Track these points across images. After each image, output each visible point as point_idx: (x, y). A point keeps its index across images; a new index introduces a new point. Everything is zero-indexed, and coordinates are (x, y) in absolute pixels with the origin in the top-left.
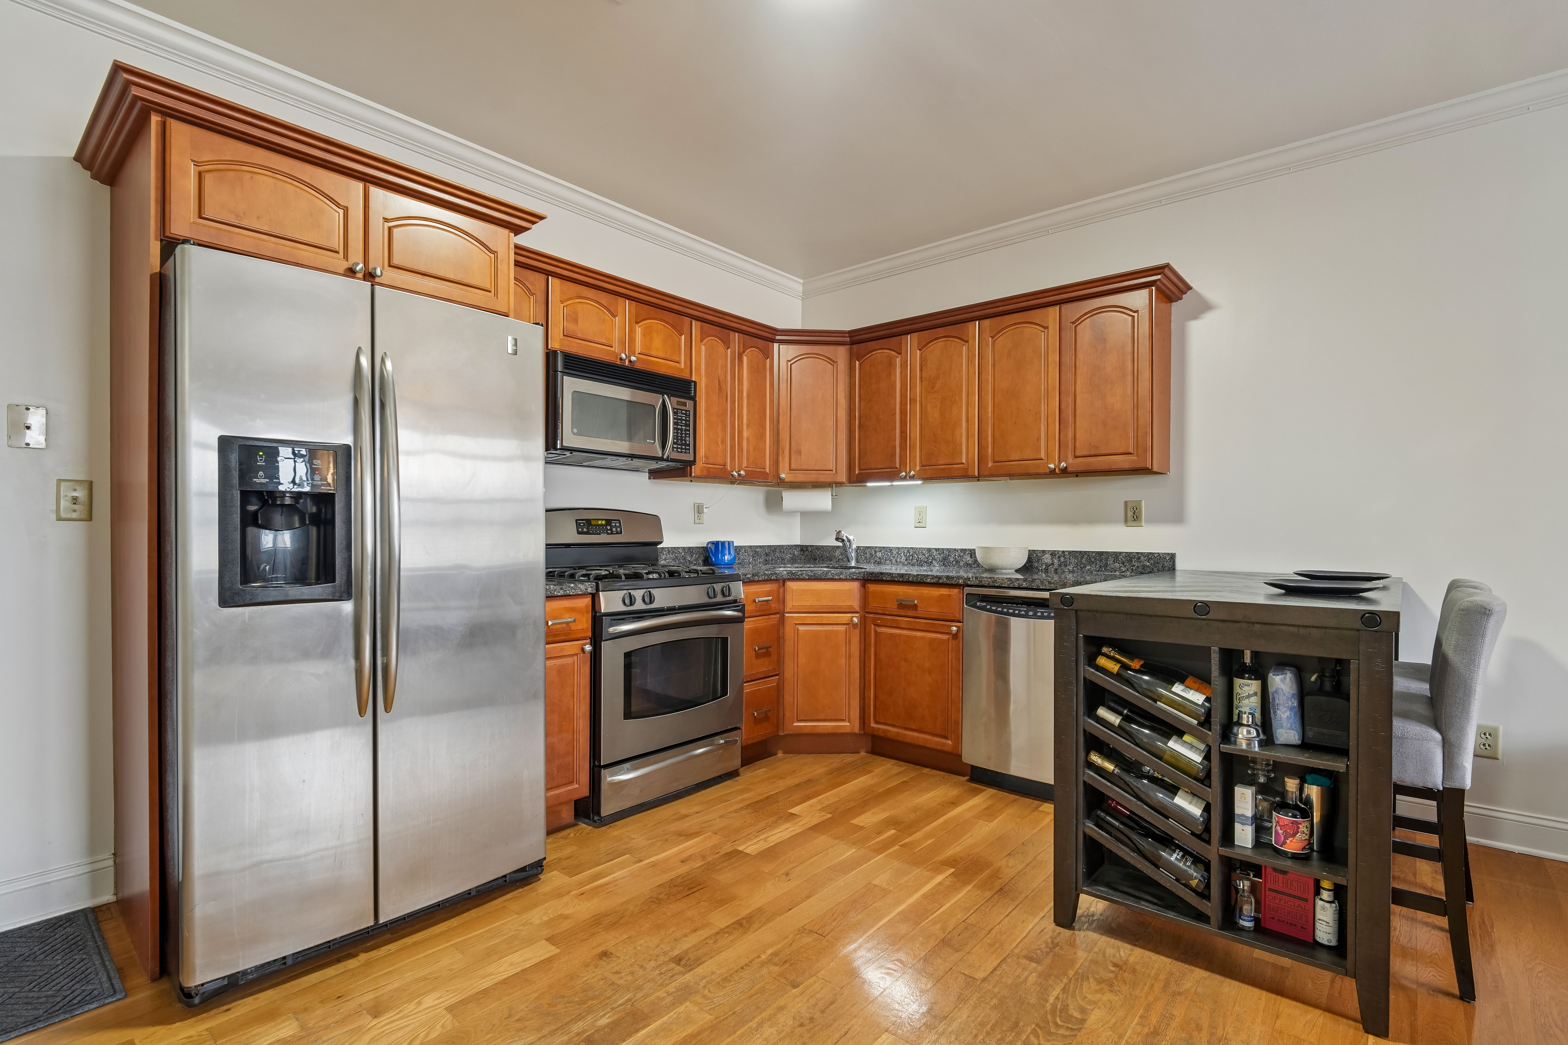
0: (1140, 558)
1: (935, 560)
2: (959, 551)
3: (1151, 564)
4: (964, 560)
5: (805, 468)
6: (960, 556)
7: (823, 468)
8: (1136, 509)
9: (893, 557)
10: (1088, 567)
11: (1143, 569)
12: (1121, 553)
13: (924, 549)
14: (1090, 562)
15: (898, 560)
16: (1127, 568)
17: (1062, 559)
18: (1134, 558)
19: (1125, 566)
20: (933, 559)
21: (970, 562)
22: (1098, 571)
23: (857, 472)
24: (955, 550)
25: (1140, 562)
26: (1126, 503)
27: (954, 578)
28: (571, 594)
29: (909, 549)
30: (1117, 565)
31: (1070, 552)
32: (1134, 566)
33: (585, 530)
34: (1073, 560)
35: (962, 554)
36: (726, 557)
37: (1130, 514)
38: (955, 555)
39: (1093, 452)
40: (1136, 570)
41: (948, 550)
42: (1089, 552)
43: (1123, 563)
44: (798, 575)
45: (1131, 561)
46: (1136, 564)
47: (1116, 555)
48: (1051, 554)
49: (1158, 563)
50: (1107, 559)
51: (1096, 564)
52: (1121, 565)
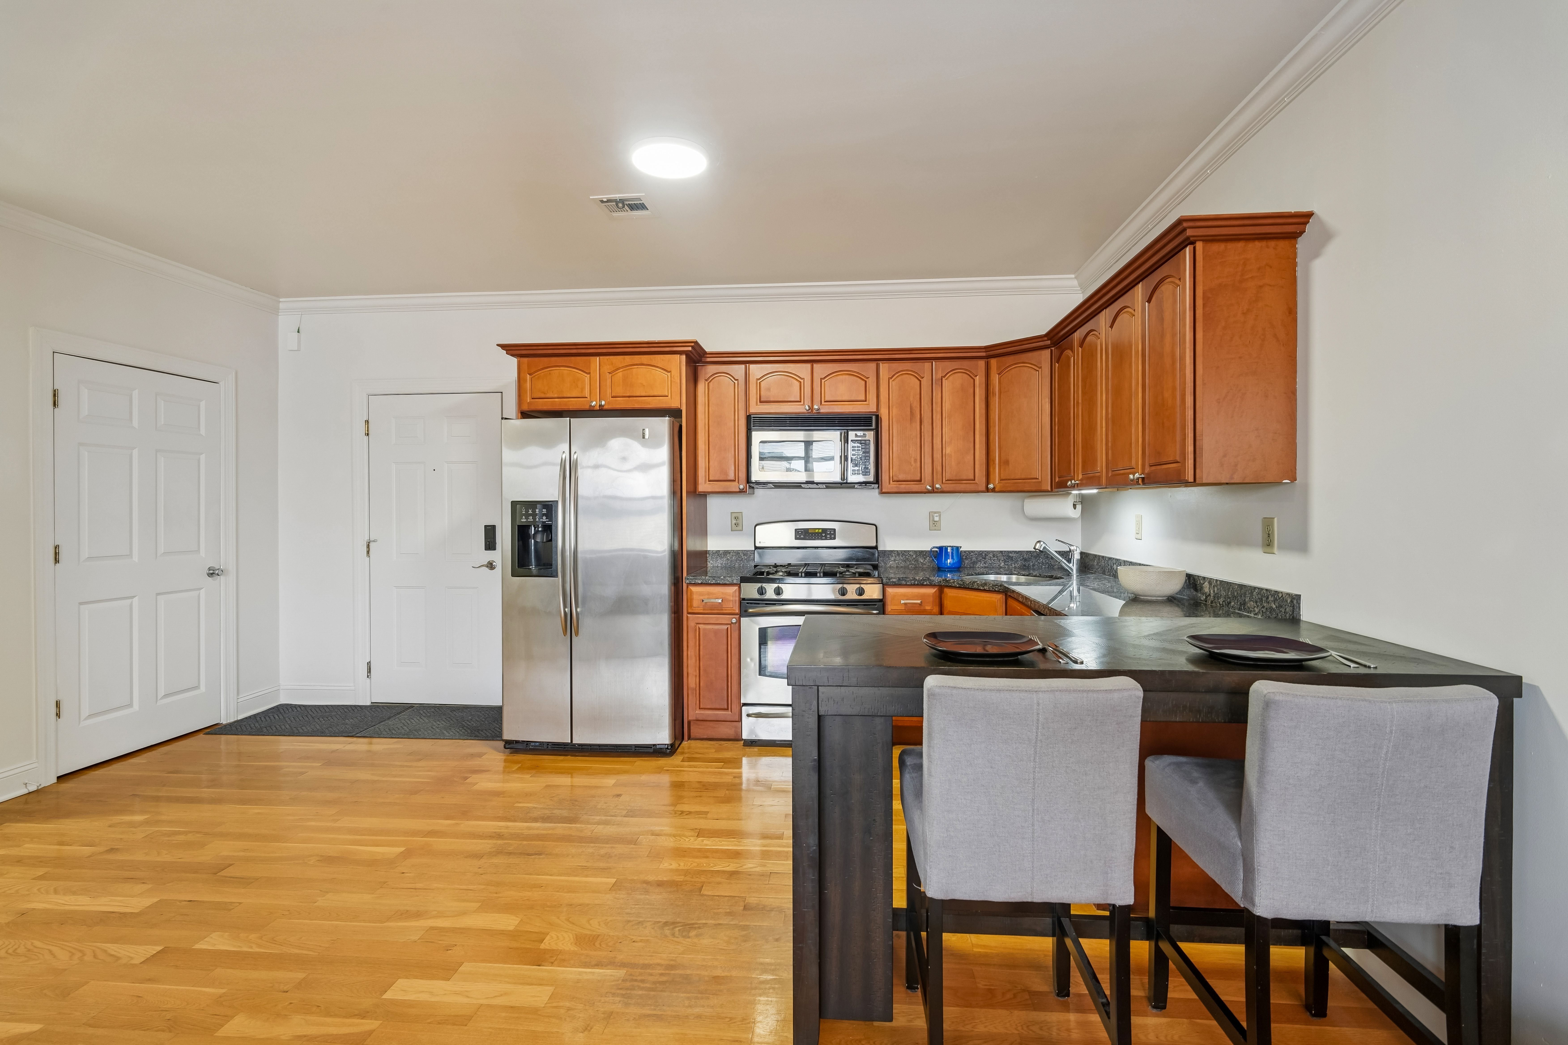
5: (1012, 477)
7: (1029, 477)
8: (1270, 529)
14: (1234, 597)
17: (1216, 590)
23: (1057, 480)
25: (1268, 602)
28: (721, 583)
30: (1252, 604)
32: (1264, 607)
33: (802, 536)
34: (1223, 592)
36: (949, 561)
37: (1266, 536)
39: (1158, 460)
44: (951, 583)
45: (1262, 600)
47: (1252, 591)
48: (1209, 582)
50: (1245, 595)
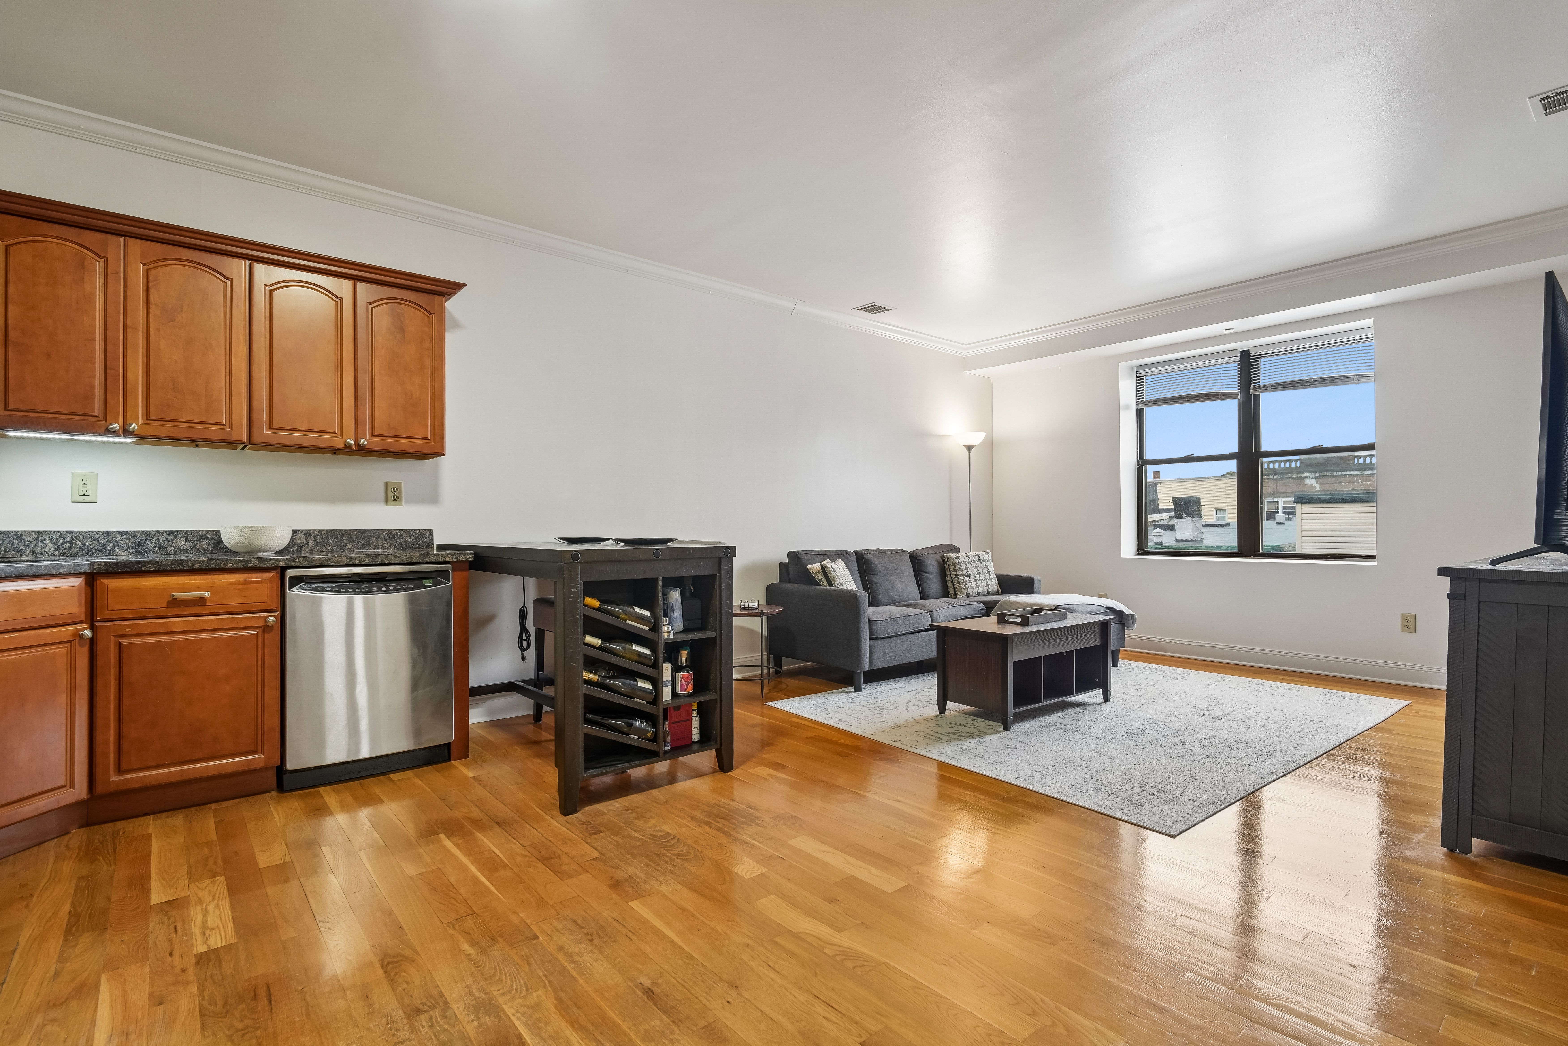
0: (402, 535)
1: (120, 547)
2: (165, 534)
3: (413, 540)
4: (174, 545)
6: (167, 539)
8: (397, 489)
9: (25, 546)
10: (349, 546)
11: (406, 545)
12: (383, 531)
13: (97, 532)
14: (351, 541)
15: (38, 549)
16: (389, 544)
17: (319, 539)
18: (397, 535)
19: (388, 543)
20: (114, 546)
21: (185, 547)
22: (360, 549)
24: (158, 532)
25: (402, 538)
26: (386, 484)
27: (270, 560)
29: (62, 534)
30: (380, 542)
31: (327, 531)
32: (396, 542)
34: (331, 540)
35: (170, 538)
37: (390, 494)
38: (159, 539)
39: (392, 434)
40: (398, 546)
41: (144, 532)
42: (350, 530)
43: (386, 540)
45: (394, 538)
46: (399, 541)
47: (379, 533)
48: (305, 534)
49: (419, 539)
50: (369, 537)
51: (358, 542)
52: (384, 542)
